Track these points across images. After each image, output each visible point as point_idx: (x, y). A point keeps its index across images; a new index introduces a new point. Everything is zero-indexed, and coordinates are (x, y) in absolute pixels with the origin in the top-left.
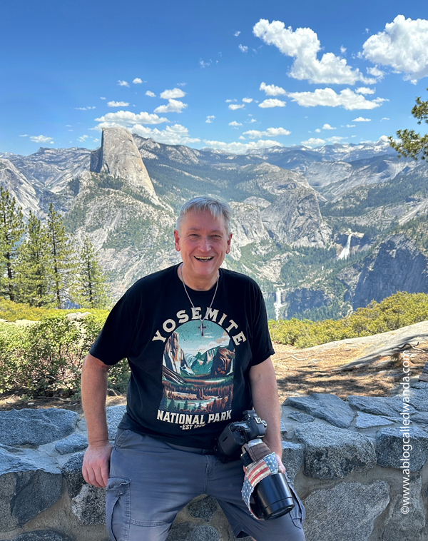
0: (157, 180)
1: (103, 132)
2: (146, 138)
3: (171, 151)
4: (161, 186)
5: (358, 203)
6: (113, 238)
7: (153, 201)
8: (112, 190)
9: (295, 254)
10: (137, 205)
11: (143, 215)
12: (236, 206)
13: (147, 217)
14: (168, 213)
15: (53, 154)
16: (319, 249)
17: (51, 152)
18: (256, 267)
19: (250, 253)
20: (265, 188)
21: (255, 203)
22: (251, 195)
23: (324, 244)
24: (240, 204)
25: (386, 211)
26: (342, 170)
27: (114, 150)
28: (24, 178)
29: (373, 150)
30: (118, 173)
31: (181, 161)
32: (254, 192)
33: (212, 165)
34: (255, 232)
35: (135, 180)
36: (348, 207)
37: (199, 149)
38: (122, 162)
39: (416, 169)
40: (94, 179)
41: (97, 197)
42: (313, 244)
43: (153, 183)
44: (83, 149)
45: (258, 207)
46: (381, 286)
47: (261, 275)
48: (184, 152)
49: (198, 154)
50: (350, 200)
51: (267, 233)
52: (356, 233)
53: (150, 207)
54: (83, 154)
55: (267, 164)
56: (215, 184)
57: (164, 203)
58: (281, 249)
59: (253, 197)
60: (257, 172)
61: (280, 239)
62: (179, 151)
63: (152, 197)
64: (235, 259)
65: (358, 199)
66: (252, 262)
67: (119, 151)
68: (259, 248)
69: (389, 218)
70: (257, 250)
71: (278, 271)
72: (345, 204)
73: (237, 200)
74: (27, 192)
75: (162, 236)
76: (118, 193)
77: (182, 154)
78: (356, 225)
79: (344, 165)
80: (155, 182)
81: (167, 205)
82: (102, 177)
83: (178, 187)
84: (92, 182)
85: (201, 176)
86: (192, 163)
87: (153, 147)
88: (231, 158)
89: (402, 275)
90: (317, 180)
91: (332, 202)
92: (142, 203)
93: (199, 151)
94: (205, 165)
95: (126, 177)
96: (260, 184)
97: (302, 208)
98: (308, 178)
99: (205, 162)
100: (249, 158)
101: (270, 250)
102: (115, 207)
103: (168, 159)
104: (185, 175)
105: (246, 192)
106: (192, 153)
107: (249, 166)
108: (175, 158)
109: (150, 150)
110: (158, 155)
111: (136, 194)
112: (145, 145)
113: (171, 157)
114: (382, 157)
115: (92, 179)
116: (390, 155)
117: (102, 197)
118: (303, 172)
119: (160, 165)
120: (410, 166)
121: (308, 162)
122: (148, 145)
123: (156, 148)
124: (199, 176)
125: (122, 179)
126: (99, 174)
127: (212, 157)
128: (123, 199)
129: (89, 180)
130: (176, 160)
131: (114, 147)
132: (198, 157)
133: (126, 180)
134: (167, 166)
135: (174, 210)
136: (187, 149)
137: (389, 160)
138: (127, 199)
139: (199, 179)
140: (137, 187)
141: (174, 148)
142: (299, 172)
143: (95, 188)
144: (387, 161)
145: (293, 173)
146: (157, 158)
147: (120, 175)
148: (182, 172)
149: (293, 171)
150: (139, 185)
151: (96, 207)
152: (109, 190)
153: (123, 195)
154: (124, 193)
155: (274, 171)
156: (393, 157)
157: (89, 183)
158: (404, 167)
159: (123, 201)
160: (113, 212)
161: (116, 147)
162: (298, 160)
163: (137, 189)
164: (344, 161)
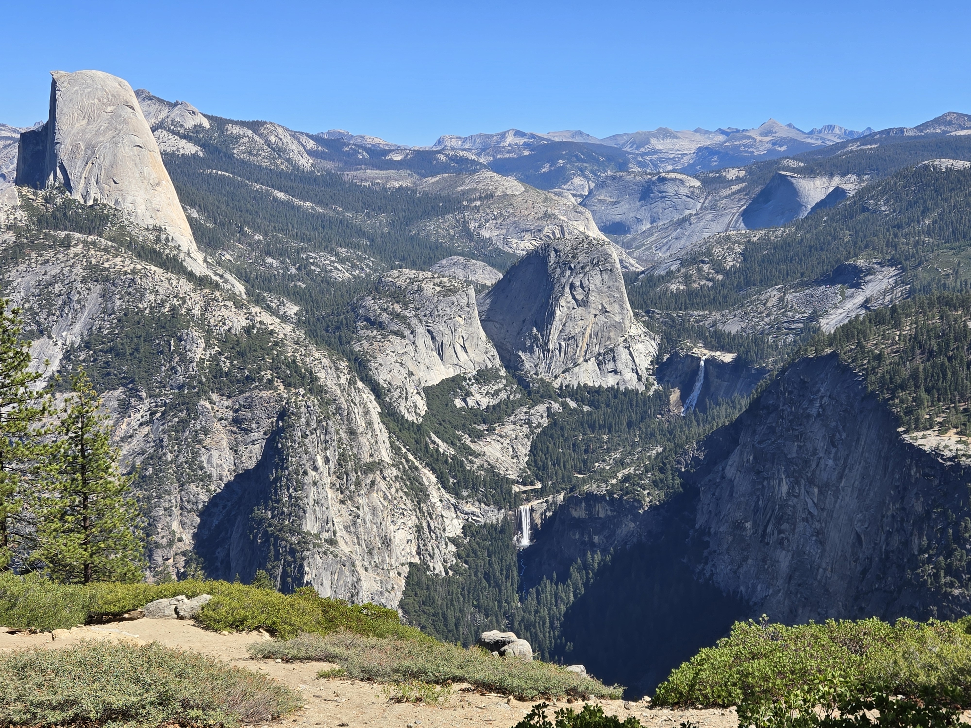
0: (202, 209)
1: (54, 83)
2: (173, 102)
3: (239, 137)
4: (210, 225)
5: (720, 277)
6: (77, 363)
7: (190, 265)
8: (77, 235)
9: (565, 405)
10: (146, 276)
11: (163, 301)
12: (412, 281)
13: (173, 309)
14: (232, 297)
16: (627, 392)
18: (467, 439)
19: (448, 404)
20: (485, 234)
21: (460, 274)
22: (450, 253)
23: (639, 379)
24: (422, 275)
25: (789, 297)
26: (677, 194)
27: (84, 131)
29: (751, 146)
30: (94, 192)
31: (266, 163)
32: (459, 244)
33: (349, 175)
34: (464, 348)
35: (141, 210)
36: (695, 285)
37: (314, 133)
38: (107, 163)
39: (860, 194)
40: (27, 205)
41: (34, 255)
42: (611, 381)
43: (190, 219)
45: (469, 283)
46: (785, 488)
47: (478, 462)
48: (273, 139)
49: (311, 144)
50: (699, 270)
51: (494, 352)
52: (718, 353)
53: (183, 281)
55: (490, 174)
56: (357, 222)
57: (220, 271)
58: (529, 394)
59: (455, 258)
60: (464, 193)
61: (527, 365)
62: (261, 135)
63: (189, 254)
64: (411, 417)
65: (718, 267)
66: (455, 428)
67: (97, 133)
68: (474, 389)
69: (798, 316)
70: (469, 394)
71: (524, 450)
72: (687, 279)
73: (413, 266)
75: (214, 358)
76: (94, 243)
77: (268, 144)
78: (715, 332)
79: (682, 181)
80: (195, 215)
81: (228, 276)
82: (47, 200)
83: (257, 229)
84: (21, 215)
85: (319, 203)
86: (296, 167)
87: (190, 123)
88: (398, 158)
89: (835, 459)
90: (618, 218)
91: (656, 273)
92: (159, 271)
93: (311, 137)
94: (329, 173)
95: (117, 202)
96: (472, 225)
97: (582, 286)
98: (594, 212)
99: (329, 165)
100: (442, 158)
101: (503, 395)
102: (84, 281)
103: (230, 157)
104: (275, 199)
105: (437, 246)
106: (296, 142)
107: (444, 179)
108: (250, 153)
109: (182, 131)
110: (204, 145)
111: (143, 247)
112: (169, 119)
113: (238, 152)
114: (777, 162)
115: (21, 207)
116: (794, 159)
117: (49, 254)
118: (581, 196)
119: (209, 171)
120: (844, 187)
121: (592, 172)
122: (178, 119)
123: (198, 128)
124: (311, 202)
125: (105, 205)
126: (42, 193)
127: (347, 154)
128: (108, 260)
129: (13, 208)
130: (252, 158)
131: (84, 122)
132: (310, 153)
133: (117, 210)
134: (227, 174)
135: (246, 289)
136: (280, 130)
137: (793, 170)
138: (118, 260)
139: (312, 208)
140: (147, 229)
141: (245, 129)
142: (570, 196)
143: (29, 230)
144: (788, 174)
145: (556, 198)
146: (201, 154)
147: (99, 196)
148: (268, 190)
149: (556, 194)
150: (151, 222)
151: (30, 280)
152: (67, 236)
153: (106, 250)
154: (110, 243)
155: (509, 192)
156: (802, 165)
157: (12, 217)
158: (831, 189)
159: (106, 265)
160: (79, 293)
161: (88, 123)
162: (568, 166)
163: (147, 233)
164: (682, 172)
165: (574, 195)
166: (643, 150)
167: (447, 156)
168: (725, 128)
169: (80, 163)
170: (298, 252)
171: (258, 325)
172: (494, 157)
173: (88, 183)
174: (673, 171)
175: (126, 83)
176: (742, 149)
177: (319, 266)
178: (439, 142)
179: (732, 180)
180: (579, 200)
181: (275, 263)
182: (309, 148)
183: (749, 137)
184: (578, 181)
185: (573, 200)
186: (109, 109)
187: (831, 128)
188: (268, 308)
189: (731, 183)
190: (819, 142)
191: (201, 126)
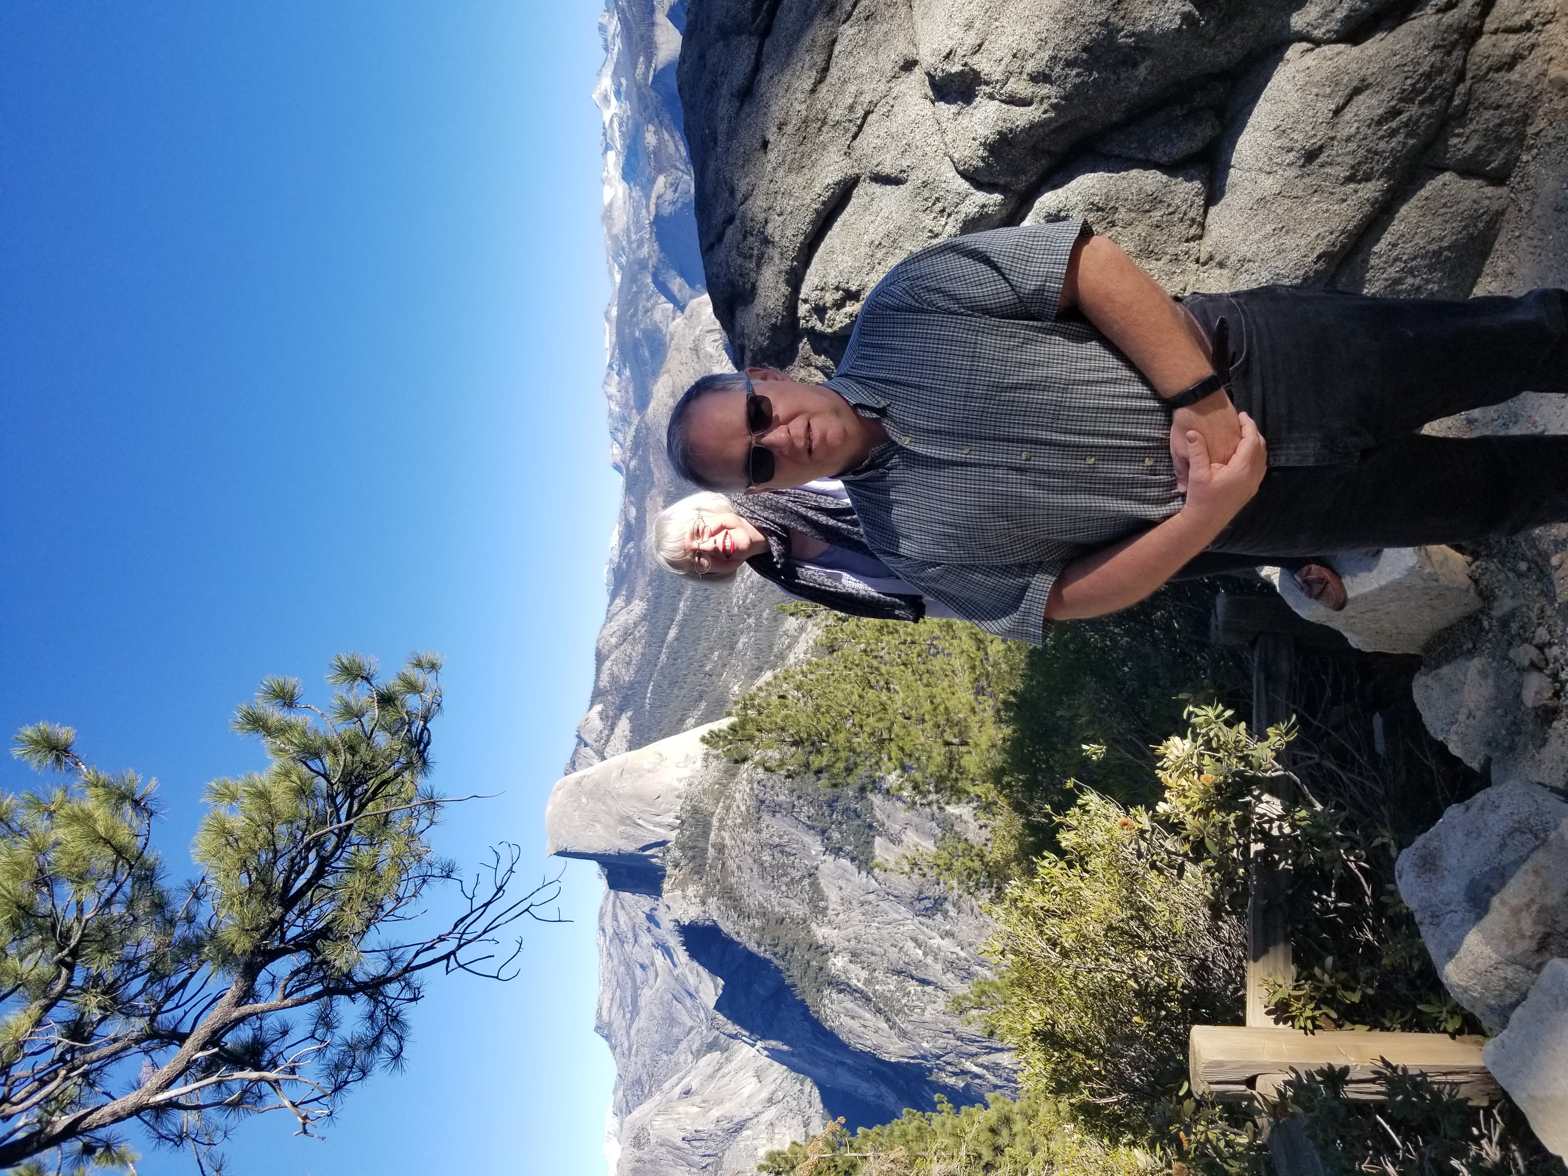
1: (559, 854)
2: (576, 740)
3: (612, 674)
6: (844, 841)
8: (712, 835)
15: (612, 999)
17: (606, 1004)
26: (674, 203)
27: (607, 826)
28: (674, 1079)
29: (621, 119)
30: (670, 819)
31: (639, 648)
35: (687, 773)
37: (607, 599)
38: (639, 805)
40: (682, 885)
41: (733, 880)
43: (697, 725)
44: (601, 916)
48: (613, 640)
49: (619, 602)
54: (615, 918)
55: (650, 410)
62: (610, 652)
67: (609, 813)
74: (712, 1076)
76: (721, 820)
77: (617, 646)
79: (659, 197)
80: (691, 719)
82: (676, 866)
83: (707, 658)
84: (691, 891)
86: (644, 618)
87: (597, 723)
88: (633, 512)
93: (612, 602)
94: (650, 583)
95: (678, 797)
99: (641, 583)
100: (633, 464)
102: (759, 831)
103: (632, 685)
104: (676, 639)
106: (616, 617)
107: (656, 460)
108: (629, 664)
109: (606, 732)
110: (621, 710)
111: (725, 772)
112: (594, 744)
113: (627, 676)
114: (639, 89)
115: (683, 891)
116: (635, 69)
117: (732, 865)
118: (674, 312)
119: (648, 707)
120: (667, 9)
121: (648, 300)
122: (594, 736)
123: (603, 716)
124: (679, 601)
125: (682, 809)
126: (669, 870)
127: (629, 564)
128: (738, 807)
129: (684, 898)
130: (634, 662)
131: (598, 826)
132: (628, 602)
133: (687, 797)
134: (651, 688)
135: (769, 669)
136: (606, 632)
137: (648, 69)
138: (737, 795)
139: (686, 601)
140: (707, 767)
141: (604, 668)
142: (675, 323)
143: (707, 885)
144: (652, 73)
145: (676, 338)
146: (629, 714)
147: (673, 814)
148: (668, 647)
149: (672, 339)
150: (699, 763)
151: (757, 884)
152: (713, 846)
153: (728, 809)
154: (721, 804)
155: (668, 390)
156: (642, 59)
157: (693, 900)
158: (670, 24)
159: (743, 808)
160: (771, 837)
161: (598, 821)
162: (642, 326)
163: (711, 768)
164: (648, 197)
165: (674, 319)
166: (624, 243)
167: (631, 458)
168: (601, 150)
169: (638, 832)
170: (731, 617)
171: (809, 656)
172: (631, 409)
173: (659, 825)
174: (647, 207)
175: (558, 783)
176: (624, 129)
177: (746, 596)
178: (617, 467)
179: (658, 140)
180: (679, 313)
181: (743, 640)
182: (623, 604)
183: (611, 121)
184: (658, 316)
185: (678, 320)
186: (584, 800)
187: (602, 28)
188: (790, 647)
189: (660, 140)
190: (618, 41)
191: (601, 713)
